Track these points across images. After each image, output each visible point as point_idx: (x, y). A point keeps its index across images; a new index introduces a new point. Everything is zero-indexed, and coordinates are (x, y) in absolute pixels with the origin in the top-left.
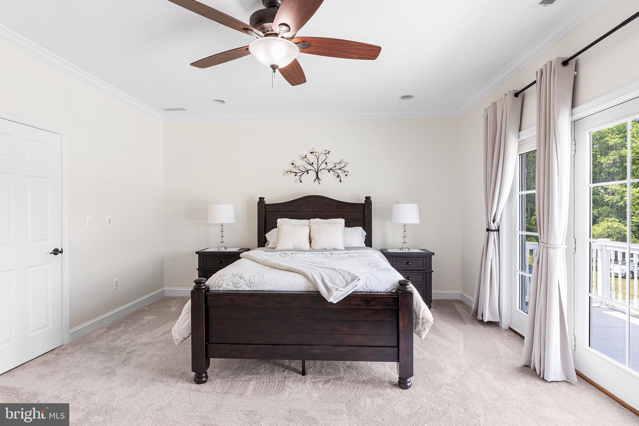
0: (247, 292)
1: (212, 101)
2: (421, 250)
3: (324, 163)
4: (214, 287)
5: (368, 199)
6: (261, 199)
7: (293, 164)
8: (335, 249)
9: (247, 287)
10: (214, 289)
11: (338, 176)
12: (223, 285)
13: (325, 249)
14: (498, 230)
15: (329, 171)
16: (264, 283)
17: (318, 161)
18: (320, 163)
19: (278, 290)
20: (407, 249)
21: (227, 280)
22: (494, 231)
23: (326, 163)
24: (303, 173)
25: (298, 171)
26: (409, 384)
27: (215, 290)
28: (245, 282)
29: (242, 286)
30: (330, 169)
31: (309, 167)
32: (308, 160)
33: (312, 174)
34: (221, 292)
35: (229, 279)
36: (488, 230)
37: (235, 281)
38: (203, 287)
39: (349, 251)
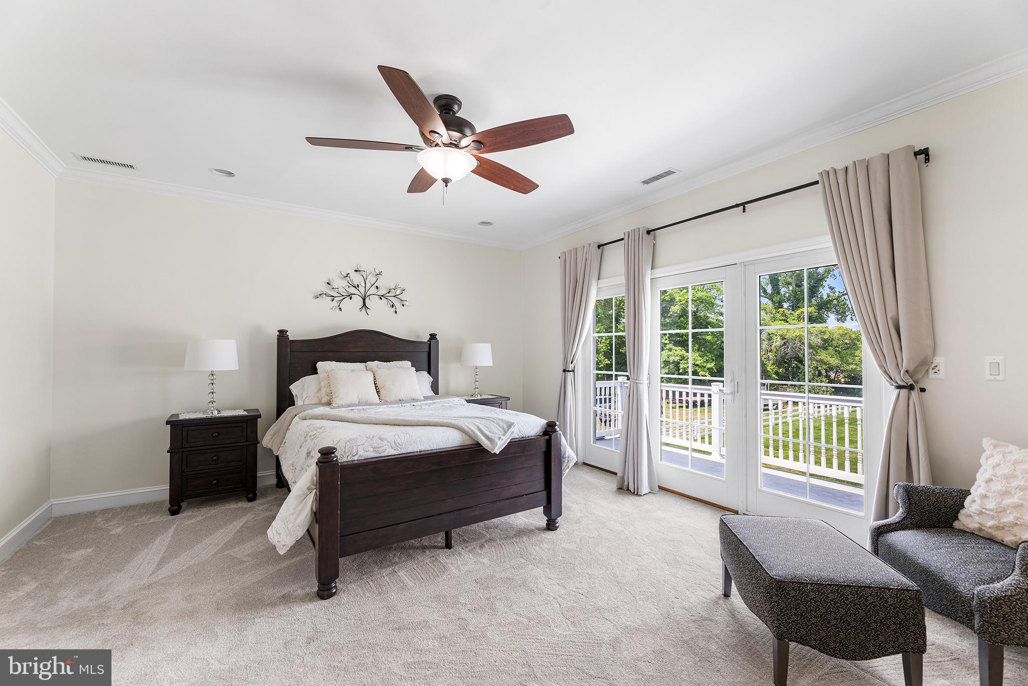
0: (393, 457)
1: (210, 170)
2: (491, 395)
3: (374, 288)
4: (346, 457)
5: (433, 336)
6: (282, 334)
7: (329, 284)
8: (414, 400)
9: (393, 450)
10: (345, 459)
11: (393, 306)
12: (359, 453)
13: (401, 401)
14: (573, 371)
15: (381, 298)
16: (414, 442)
17: (365, 284)
18: (368, 286)
19: (430, 449)
20: (479, 396)
21: (363, 445)
22: (571, 371)
23: (377, 287)
24: (344, 298)
25: (336, 294)
26: (557, 525)
27: (346, 462)
28: (389, 444)
29: (386, 450)
30: (382, 296)
31: (353, 290)
32: (352, 281)
33: (357, 301)
34: (356, 462)
35: (366, 444)
36: (565, 371)
37: (375, 445)
38: (334, 459)
39: (434, 401)
